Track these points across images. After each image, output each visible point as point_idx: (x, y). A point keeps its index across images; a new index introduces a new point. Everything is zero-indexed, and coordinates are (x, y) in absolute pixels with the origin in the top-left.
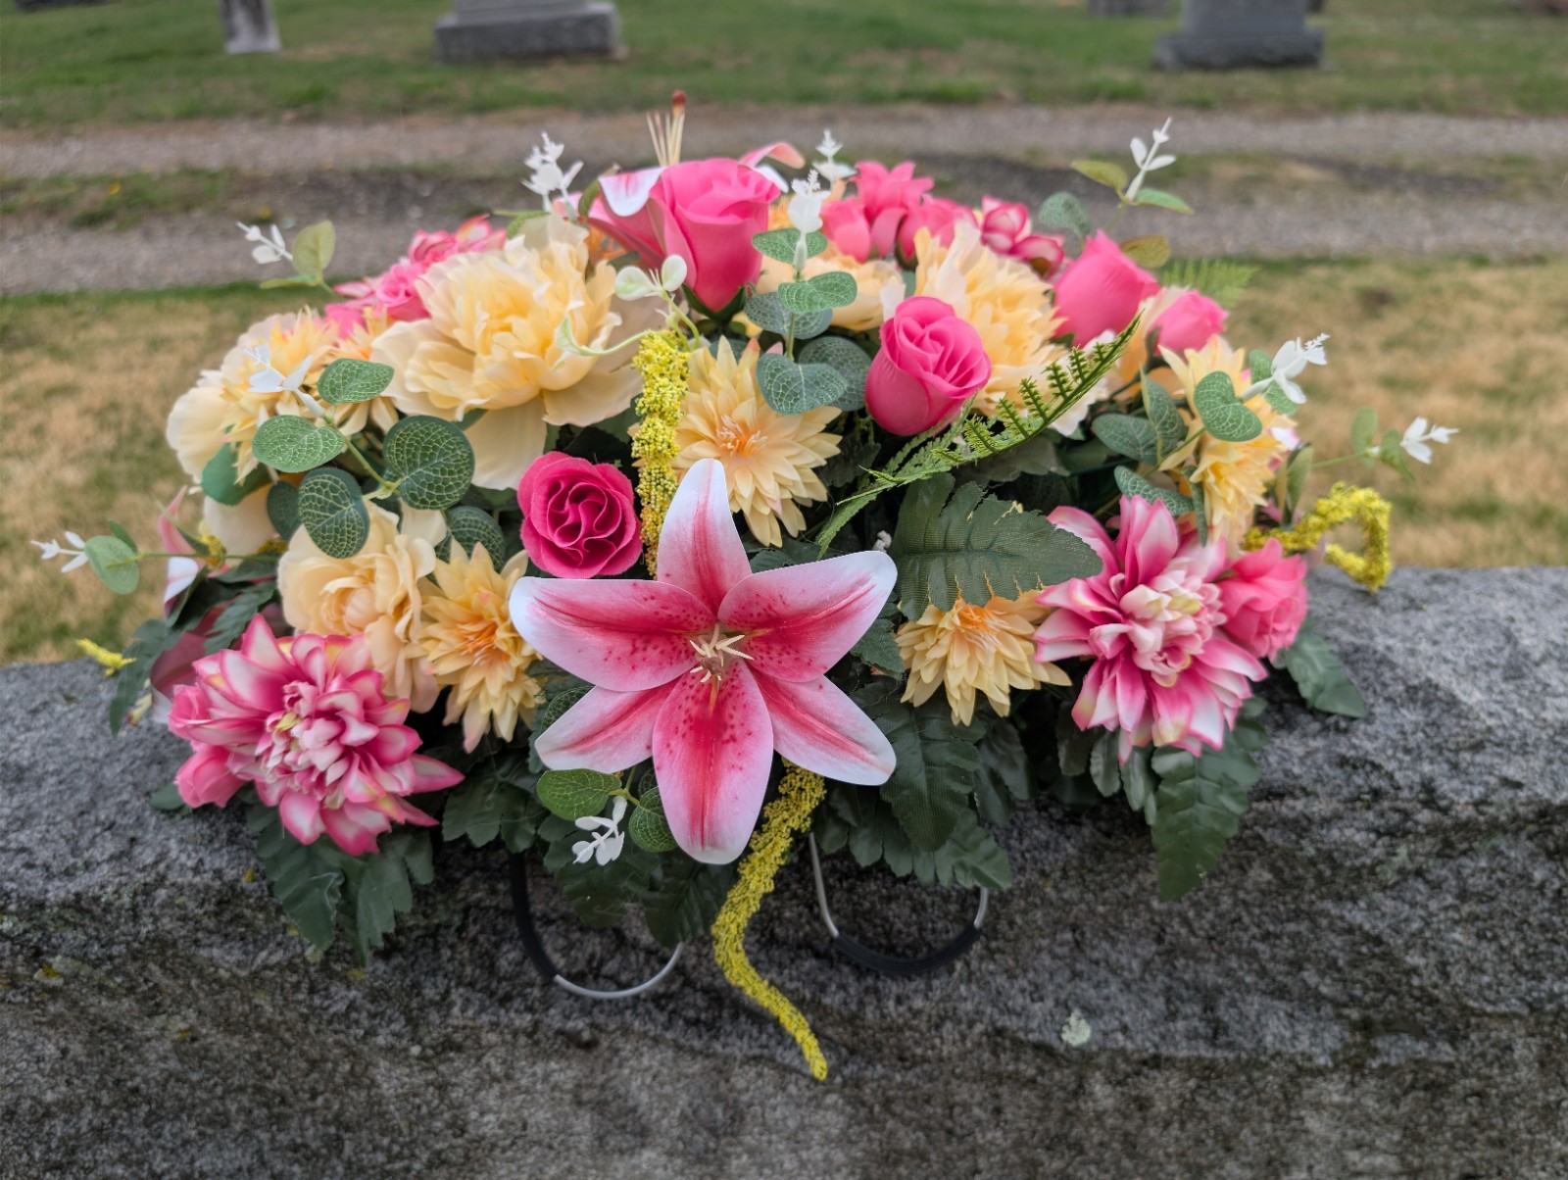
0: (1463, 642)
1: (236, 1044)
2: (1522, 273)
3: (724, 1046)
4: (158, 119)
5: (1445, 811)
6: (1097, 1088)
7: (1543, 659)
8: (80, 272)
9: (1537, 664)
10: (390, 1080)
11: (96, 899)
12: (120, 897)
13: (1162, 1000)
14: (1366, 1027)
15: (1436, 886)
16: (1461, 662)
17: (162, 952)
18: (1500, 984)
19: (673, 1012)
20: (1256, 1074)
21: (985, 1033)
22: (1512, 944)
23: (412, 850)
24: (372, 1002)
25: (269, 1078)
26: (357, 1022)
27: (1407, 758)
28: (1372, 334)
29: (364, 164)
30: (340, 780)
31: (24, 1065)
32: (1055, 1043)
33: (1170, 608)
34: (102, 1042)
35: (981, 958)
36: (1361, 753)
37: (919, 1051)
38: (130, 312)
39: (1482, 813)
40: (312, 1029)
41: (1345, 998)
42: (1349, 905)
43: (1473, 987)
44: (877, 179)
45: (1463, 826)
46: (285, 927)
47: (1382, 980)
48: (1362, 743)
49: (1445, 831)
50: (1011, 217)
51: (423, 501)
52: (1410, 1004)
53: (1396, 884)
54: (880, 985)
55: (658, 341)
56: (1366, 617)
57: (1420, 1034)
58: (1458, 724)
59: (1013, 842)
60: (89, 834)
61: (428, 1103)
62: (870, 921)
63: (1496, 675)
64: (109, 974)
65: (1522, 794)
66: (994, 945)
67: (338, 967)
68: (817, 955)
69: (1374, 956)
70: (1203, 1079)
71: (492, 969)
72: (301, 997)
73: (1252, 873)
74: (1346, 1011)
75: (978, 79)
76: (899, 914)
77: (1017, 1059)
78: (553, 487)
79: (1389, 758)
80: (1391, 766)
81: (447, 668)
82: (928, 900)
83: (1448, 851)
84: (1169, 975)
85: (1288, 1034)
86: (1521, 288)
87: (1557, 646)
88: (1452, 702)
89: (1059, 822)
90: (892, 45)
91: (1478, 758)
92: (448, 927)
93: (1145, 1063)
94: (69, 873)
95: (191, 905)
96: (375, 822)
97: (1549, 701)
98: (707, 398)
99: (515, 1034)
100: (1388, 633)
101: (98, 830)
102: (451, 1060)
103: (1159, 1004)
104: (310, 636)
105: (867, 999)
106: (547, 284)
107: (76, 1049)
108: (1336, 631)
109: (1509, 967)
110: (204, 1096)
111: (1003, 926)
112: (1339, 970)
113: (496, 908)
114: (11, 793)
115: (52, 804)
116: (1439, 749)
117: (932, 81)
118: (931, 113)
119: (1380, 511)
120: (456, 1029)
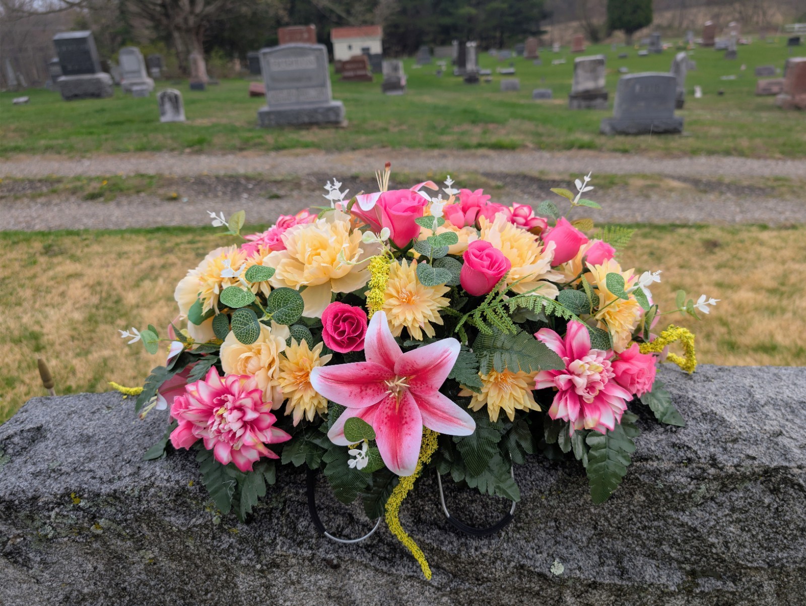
0: (729, 395)
1: (174, 567)
2: (784, 233)
3: (397, 570)
4: (126, 151)
5: (721, 469)
6: (568, 599)
7: (766, 404)
8: (85, 220)
9: (763, 406)
10: (244, 583)
11: (123, 493)
12: (134, 492)
13: (597, 557)
14: (693, 573)
15: (720, 505)
16: (728, 404)
17: (149, 518)
18: (753, 553)
19: (374, 553)
20: (642, 595)
21: (515, 567)
22: (757, 533)
23: (267, 470)
24: (240, 544)
25: (186, 584)
26: (232, 553)
27: (703, 445)
28: (710, 261)
29: (222, 173)
30: (240, 437)
31: (77, 574)
32: (548, 574)
33: (589, 369)
34: (113, 564)
35: (513, 531)
36: (682, 441)
37: (485, 575)
38: (107, 239)
39: (738, 471)
40: (211, 557)
41: (682, 559)
42: (682, 513)
43: (741, 554)
44: (468, 196)
45: (730, 476)
46: (205, 507)
47: (699, 550)
48: (682, 437)
49: (722, 478)
50: (525, 211)
51: (283, 321)
52: (712, 562)
53: (702, 503)
54: (468, 542)
55: (378, 260)
56: (685, 384)
57: (719, 577)
58: (725, 430)
59: (527, 477)
60: (120, 465)
61: (260, 596)
62: (464, 512)
63: (744, 410)
64: (124, 528)
65: (756, 463)
66: (519, 525)
67: (226, 527)
68: (440, 528)
69: (694, 538)
70: (618, 596)
71: (295, 529)
72: (208, 541)
73: (636, 497)
74: (684, 566)
75: (516, 138)
76: (476, 508)
77: (530, 581)
78: (336, 315)
79: (695, 444)
80: (695, 448)
81: (288, 390)
82: (490, 502)
83: (725, 489)
84: (600, 545)
85: (656, 575)
86: (785, 240)
87: (772, 399)
88: (723, 421)
89: (547, 468)
90: (474, 122)
91: (736, 446)
92: (276, 509)
93: (589, 586)
94: (111, 481)
95: (164, 496)
96: (253, 456)
97: (767, 422)
98: (397, 282)
99: (304, 560)
100: (695, 391)
101: (124, 463)
102: (274, 572)
103: (596, 558)
104: (233, 375)
105: (462, 549)
106: (335, 237)
107: (101, 567)
108: (671, 389)
109: (757, 545)
110: (155, 593)
111: (523, 515)
112: (679, 545)
113: (298, 501)
114: (84, 447)
115: (102, 452)
116: (718, 441)
117: (494, 139)
118: (492, 153)
119: (690, 338)
120: (278, 555)
